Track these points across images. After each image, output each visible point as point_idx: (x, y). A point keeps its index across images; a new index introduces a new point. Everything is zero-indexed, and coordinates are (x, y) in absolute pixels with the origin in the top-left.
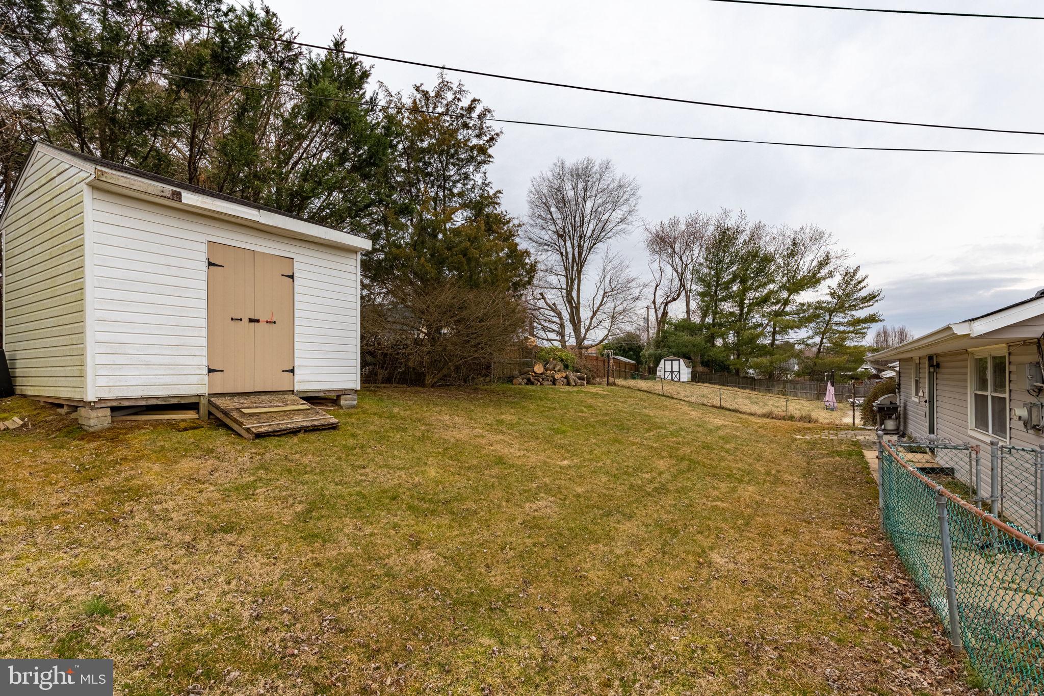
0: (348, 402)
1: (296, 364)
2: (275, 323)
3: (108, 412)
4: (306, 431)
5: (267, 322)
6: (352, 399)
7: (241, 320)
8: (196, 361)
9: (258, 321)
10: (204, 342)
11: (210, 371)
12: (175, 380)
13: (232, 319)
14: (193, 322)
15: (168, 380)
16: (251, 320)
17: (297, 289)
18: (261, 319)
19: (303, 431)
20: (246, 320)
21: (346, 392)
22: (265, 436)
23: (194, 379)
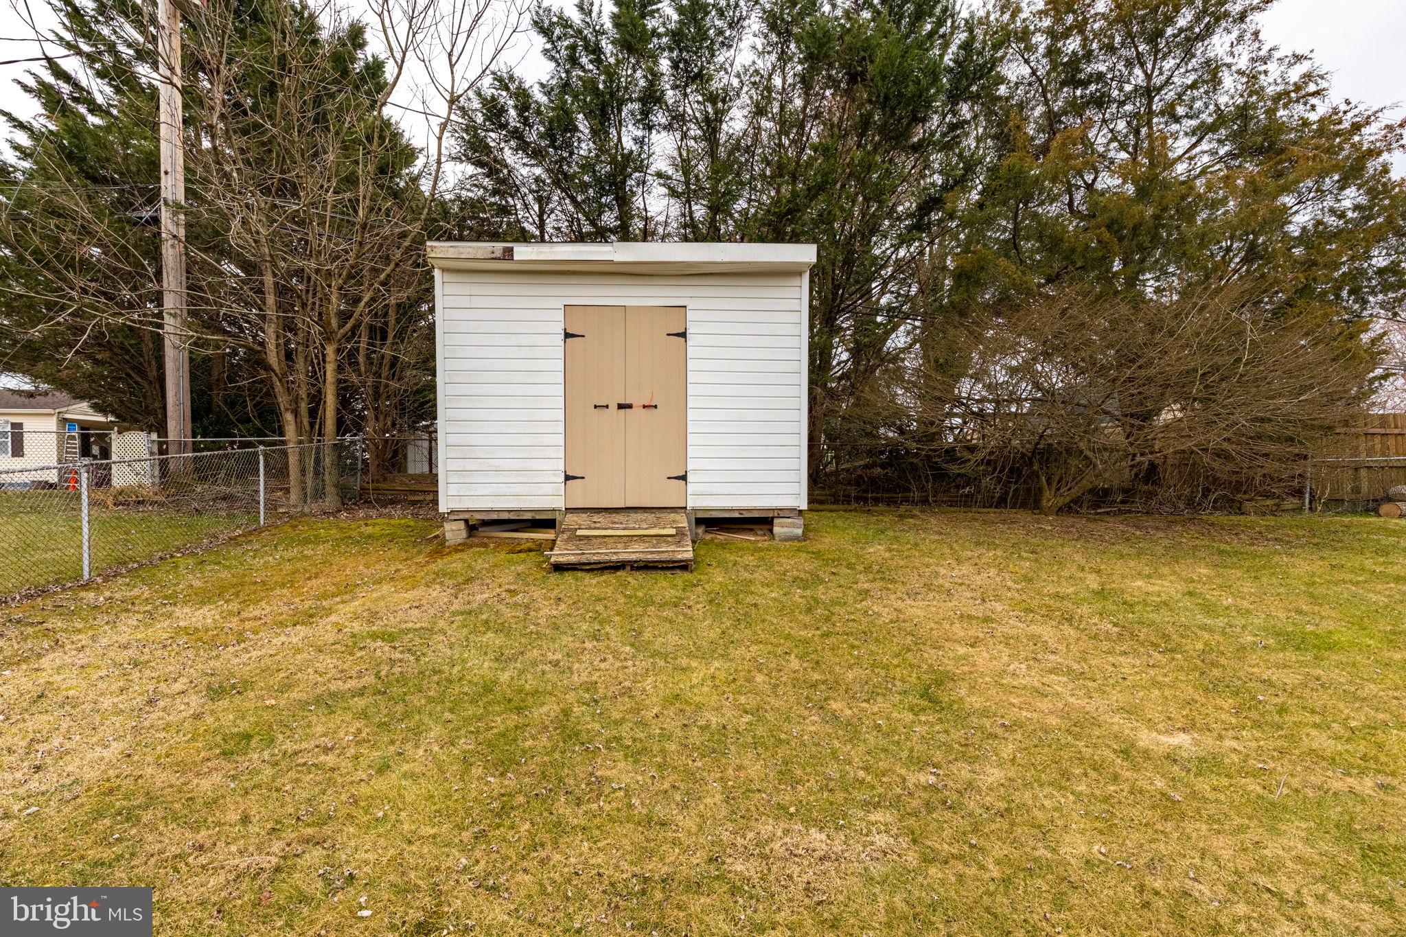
0: (786, 530)
1: (689, 468)
2: (656, 407)
3: (462, 525)
4: (633, 568)
5: (644, 407)
6: (794, 526)
7: (607, 407)
8: (551, 465)
9: (630, 406)
10: (560, 440)
11: (568, 478)
12: (526, 489)
13: (596, 407)
14: (547, 415)
15: (518, 489)
16: (621, 406)
17: (691, 352)
18: (635, 403)
19: (628, 568)
20: (613, 407)
21: (782, 514)
22: (567, 570)
23: (548, 489)
